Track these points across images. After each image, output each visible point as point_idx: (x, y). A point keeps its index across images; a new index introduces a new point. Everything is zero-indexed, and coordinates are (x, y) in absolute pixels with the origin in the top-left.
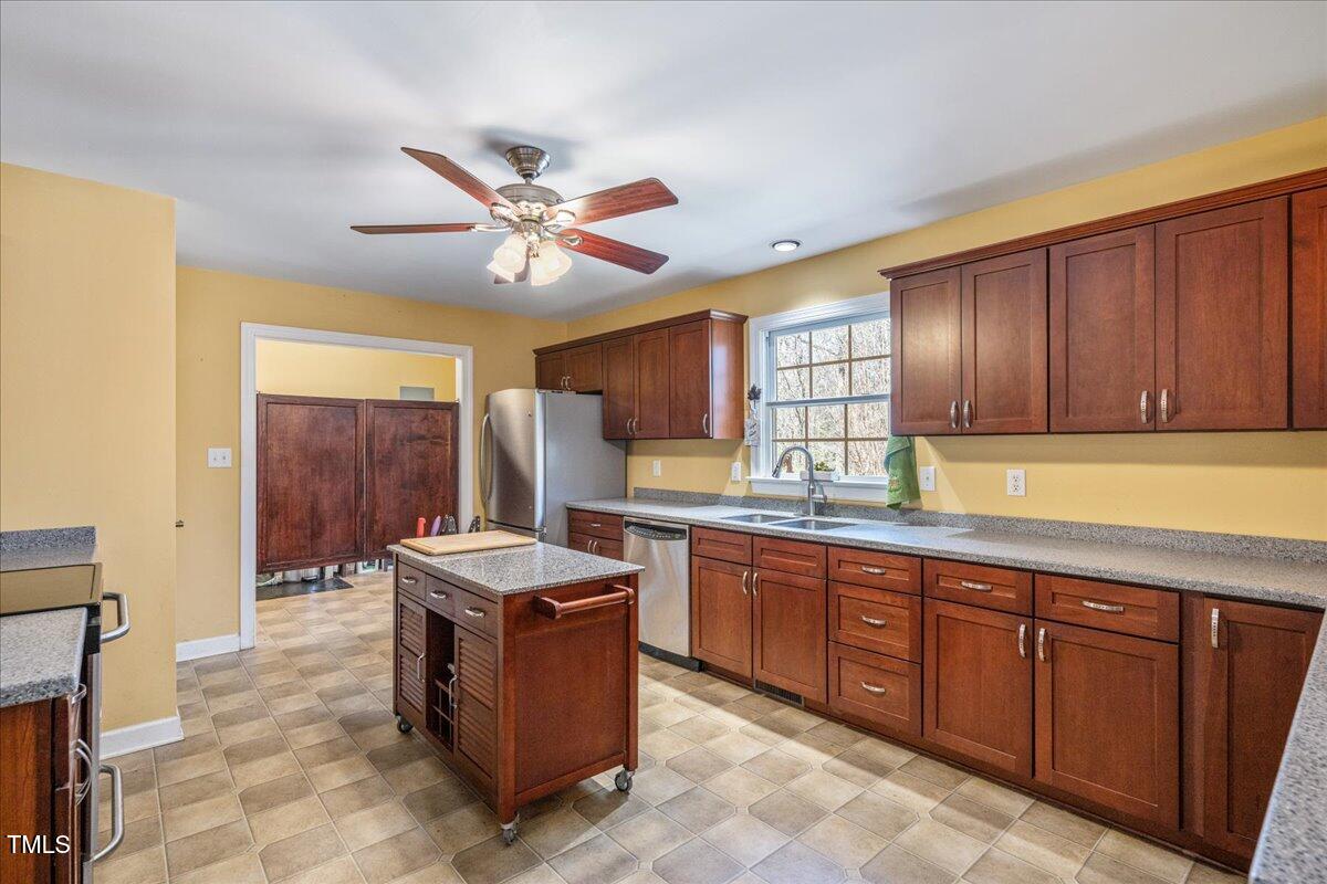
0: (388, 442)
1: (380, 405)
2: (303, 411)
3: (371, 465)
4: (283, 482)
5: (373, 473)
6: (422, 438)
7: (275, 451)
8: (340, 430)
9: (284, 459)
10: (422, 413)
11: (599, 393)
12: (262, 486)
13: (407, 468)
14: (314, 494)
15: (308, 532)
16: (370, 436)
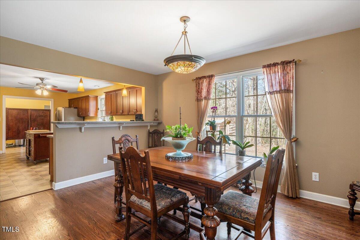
0: (35, 117)
1: (32, 110)
2: (16, 111)
3: (31, 121)
4: (11, 124)
5: (31, 122)
6: (42, 116)
7: (10, 118)
8: (24, 114)
9: (12, 120)
10: (42, 111)
11: (77, 108)
12: (7, 124)
13: (39, 122)
14: (18, 126)
15: (17, 133)
16: (31, 116)
